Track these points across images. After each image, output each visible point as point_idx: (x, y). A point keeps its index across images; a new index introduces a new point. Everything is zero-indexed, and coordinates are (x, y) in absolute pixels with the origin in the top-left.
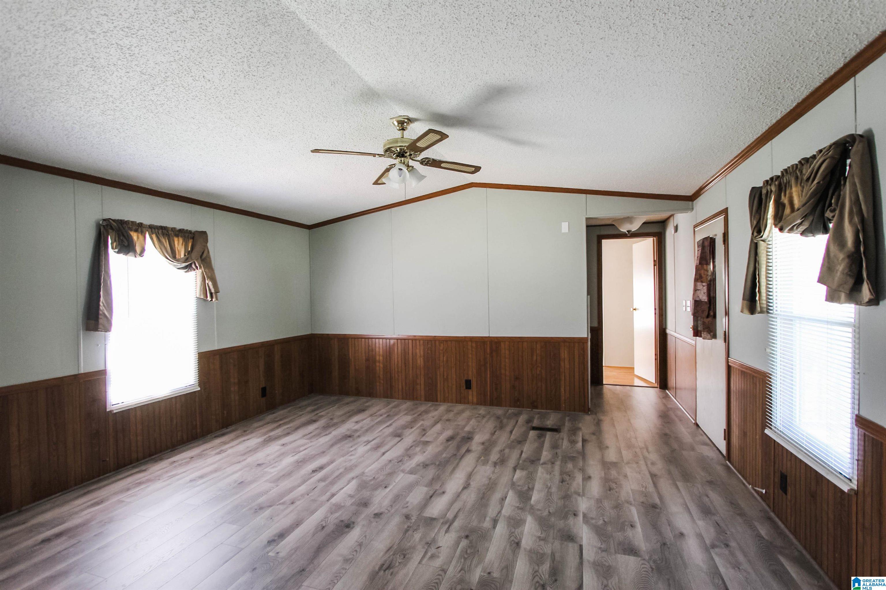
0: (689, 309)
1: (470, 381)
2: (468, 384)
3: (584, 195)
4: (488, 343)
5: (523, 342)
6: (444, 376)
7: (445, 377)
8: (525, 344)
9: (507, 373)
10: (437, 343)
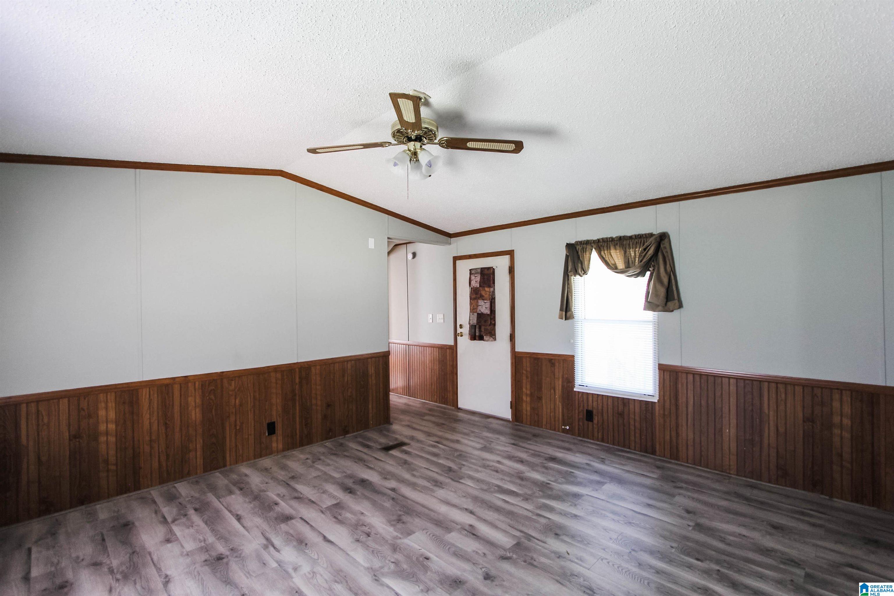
1: (274, 423)
2: (271, 428)
4: (297, 370)
5: (334, 363)
6: (236, 426)
7: (238, 428)
8: (337, 366)
9: (319, 403)
10: (225, 381)
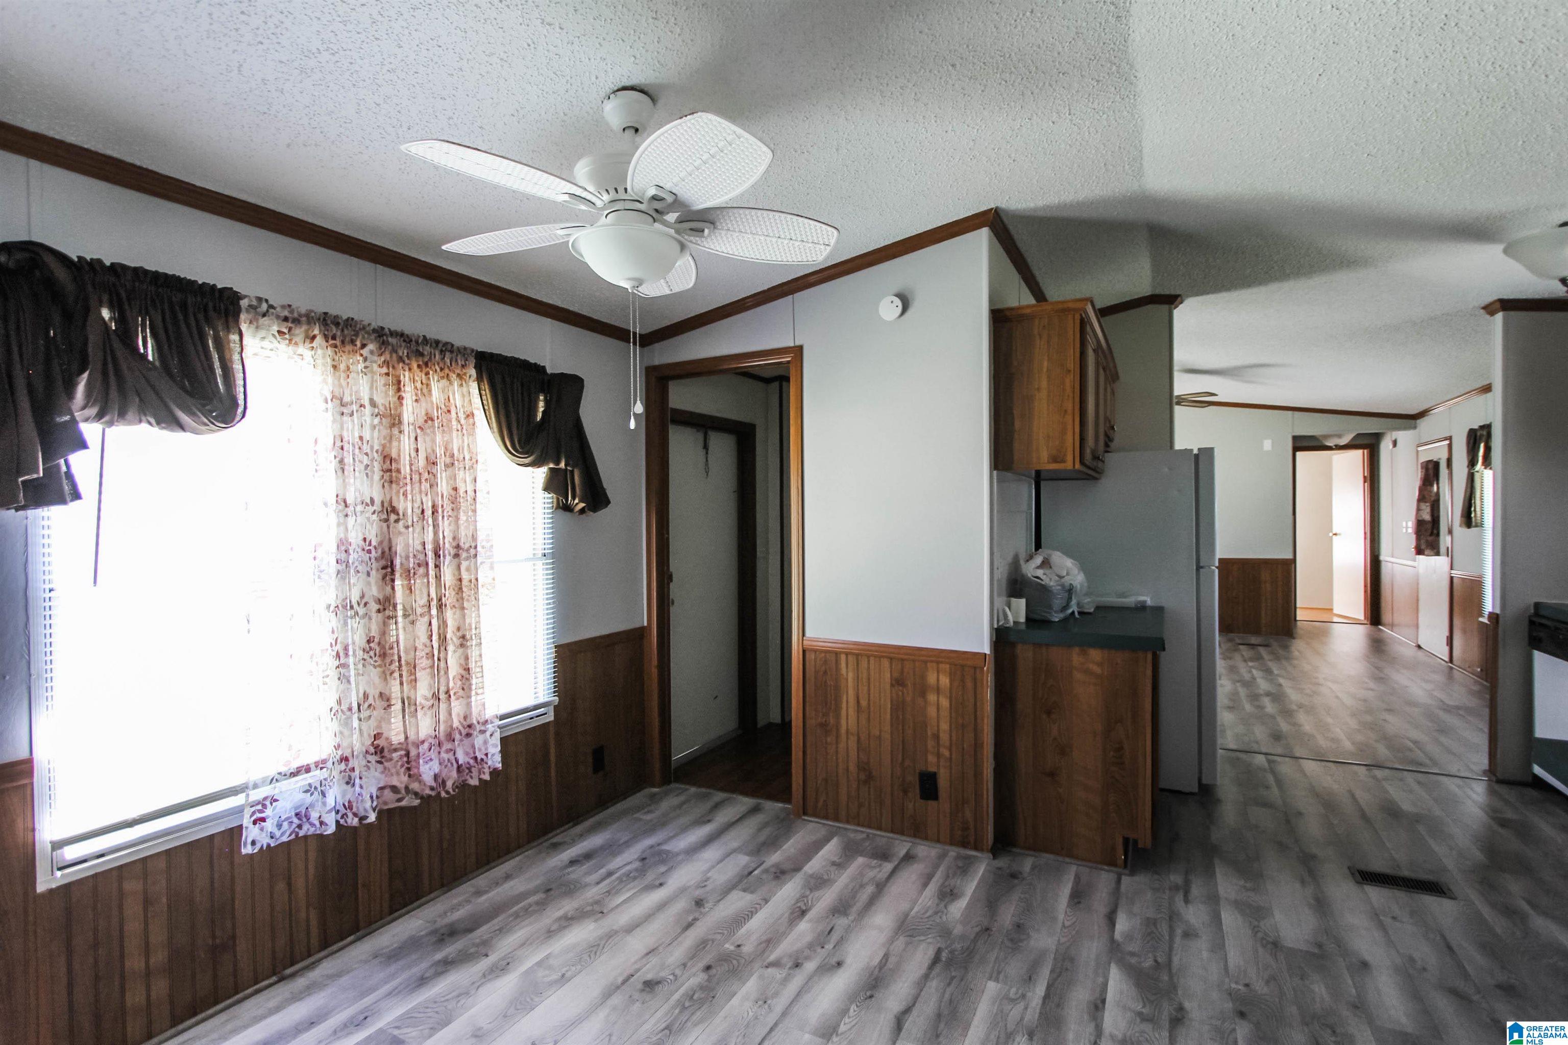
0: (1410, 530)
3: (1290, 413)
